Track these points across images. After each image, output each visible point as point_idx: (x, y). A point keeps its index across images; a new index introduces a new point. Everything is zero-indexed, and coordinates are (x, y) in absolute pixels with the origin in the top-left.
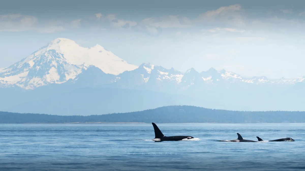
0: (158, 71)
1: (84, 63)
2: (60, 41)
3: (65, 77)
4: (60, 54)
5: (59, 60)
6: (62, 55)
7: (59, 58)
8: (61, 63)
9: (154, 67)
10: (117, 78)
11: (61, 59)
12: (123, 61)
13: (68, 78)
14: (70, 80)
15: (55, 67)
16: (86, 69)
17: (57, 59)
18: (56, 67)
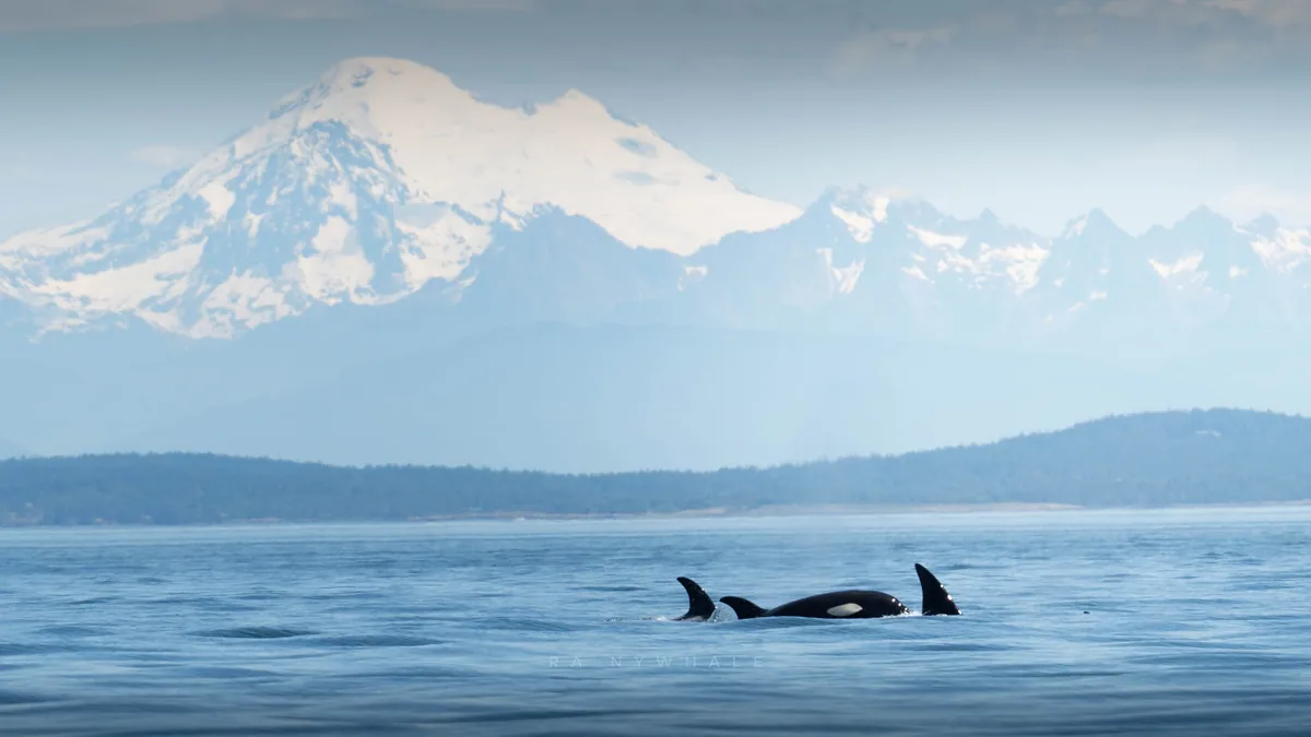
0: (910, 227)
1: (503, 195)
2: (369, 73)
3: (400, 267)
4: (373, 142)
5: (368, 177)
6: (384, 149)
7: (366, 163)
8: (377, 191)
9: (889, 209)
10: (689, 270)
11: (376, 172)
12: (711, 178)
13: (417, 272)
14: (434, 284)
15: (346, 216)
16: (515, 224)
17: (358, 171)
18: (354, 216)
